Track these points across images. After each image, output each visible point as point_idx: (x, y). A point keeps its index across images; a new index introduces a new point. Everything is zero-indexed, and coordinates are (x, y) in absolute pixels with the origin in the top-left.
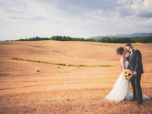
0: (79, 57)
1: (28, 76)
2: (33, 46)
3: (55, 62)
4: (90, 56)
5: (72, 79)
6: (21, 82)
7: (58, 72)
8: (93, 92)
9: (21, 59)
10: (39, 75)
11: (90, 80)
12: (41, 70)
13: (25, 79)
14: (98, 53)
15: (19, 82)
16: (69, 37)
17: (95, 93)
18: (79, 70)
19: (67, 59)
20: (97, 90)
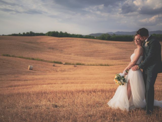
0: (76, 54)
1: (19, 74)
2: (27, 42)
3: (50, 60)
4: (88, 54)
5: (68, 78)
6: (9, 81)
7: (53, 70)
8: (91, 95)
9: (13, 55)
10: (31, 74)
11: (88, 79)
12: (34, 68)
13: (15, 77)
14: (97, 50)
15: (7, 81)
16: (66, 33)
17: (93, 96)
18: (76, 69)
19: (64, 57)
20: (95, 92)
